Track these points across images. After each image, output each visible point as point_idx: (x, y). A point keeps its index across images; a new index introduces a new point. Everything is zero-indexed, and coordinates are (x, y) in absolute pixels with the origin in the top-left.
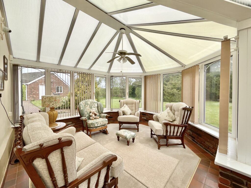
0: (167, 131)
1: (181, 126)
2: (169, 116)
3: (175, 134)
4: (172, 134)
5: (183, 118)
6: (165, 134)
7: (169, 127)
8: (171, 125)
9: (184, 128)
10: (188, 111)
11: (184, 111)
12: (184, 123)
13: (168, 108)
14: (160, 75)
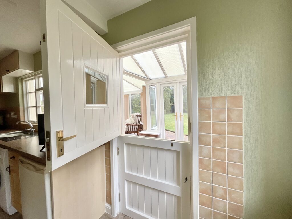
0: (128, 129)
1: (136, 125)
2: (131, 121)
3: (133, 130)
4: (131, 130)
5: (137, 121)
6: (127, 131)
7: (129, 126)
8: (130, 125)
9: (138, 126)
10: (139, 117)
11: (137, 117)
12: (137, 124)
13: (132, 117)
14: (129, 95)
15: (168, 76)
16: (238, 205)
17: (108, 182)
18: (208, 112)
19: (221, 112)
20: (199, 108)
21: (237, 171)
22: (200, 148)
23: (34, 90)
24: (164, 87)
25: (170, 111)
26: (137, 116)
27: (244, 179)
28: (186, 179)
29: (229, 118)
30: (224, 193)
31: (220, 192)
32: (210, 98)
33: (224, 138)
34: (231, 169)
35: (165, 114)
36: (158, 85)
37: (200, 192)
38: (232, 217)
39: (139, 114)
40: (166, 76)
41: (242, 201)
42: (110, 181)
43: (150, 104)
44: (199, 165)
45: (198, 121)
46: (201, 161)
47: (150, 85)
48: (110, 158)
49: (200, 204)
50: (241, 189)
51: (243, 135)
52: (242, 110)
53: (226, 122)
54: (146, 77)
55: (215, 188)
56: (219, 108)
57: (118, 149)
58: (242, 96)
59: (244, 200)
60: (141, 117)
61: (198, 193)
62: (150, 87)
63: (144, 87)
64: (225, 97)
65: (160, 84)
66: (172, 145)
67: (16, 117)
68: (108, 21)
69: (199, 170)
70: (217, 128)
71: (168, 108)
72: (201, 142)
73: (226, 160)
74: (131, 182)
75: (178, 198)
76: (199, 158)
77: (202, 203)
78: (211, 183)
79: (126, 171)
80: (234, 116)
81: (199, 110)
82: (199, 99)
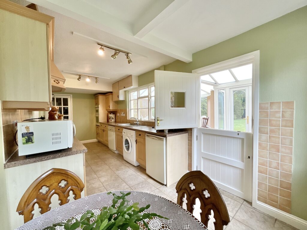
10: (206, 120)
11: (203, 120)
15: (239, 80)
16: (287, 174)
17: (190, 157)
18: (267, 113)
19: (277, 112)
20: (260, 109)
21: (288, 151)
22: (260, 136)
23: (137, 98)
24: (234, 91)
25: (241, 116)
26: (204, 118)
27: (293, 156)
28: (249, 157)
29: (283, 116)
30: (277, 165)
31: (274, 164)
32: (269, 103)
33: (279, 129)
34: (283, 150)
35: (234, 119)
36: (227, 90)
37: (259, 164)
38: (283, 181)
39: (205, 117)
40: (237, 81)
41: (291, 171)
42: (191, 157)
43: (219, 107)
44: (259, 147)
45: (258, 118)
46: (260, 144)
47: (219, 89)
48: (192, 141)
49: (258, 172)
50: (291, 162)
51: (294, 127)
52: (293, 111)
53: (281, 119)
54: (215, 82)
55: (270, 162)
56: (275, 109)
57: (197, 136)
58: (294, 102)
59: (292, 170)
60: (208, 120)
61: (257, 165)
62: (218, 91)
63: (213, 92)
64: (280, 102)
65: (230, 88)
66: (238, 134)
67: (124, 115)
68: (193, 54)
69: (259, 150)
70: (274, 122)
71: (239, 112)
72: (260, 132)
73: (280, 144)
74: (206, 158)
75: (242, 170)
76: (259, 143)
77: (260, 171)
78: (268, 159)
79: (202, 151)
80: (287, 115)
81: (260, 111)
82: (260, 104)
